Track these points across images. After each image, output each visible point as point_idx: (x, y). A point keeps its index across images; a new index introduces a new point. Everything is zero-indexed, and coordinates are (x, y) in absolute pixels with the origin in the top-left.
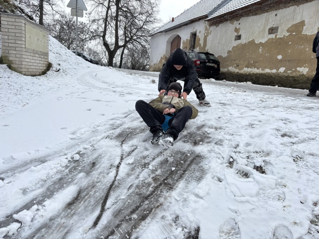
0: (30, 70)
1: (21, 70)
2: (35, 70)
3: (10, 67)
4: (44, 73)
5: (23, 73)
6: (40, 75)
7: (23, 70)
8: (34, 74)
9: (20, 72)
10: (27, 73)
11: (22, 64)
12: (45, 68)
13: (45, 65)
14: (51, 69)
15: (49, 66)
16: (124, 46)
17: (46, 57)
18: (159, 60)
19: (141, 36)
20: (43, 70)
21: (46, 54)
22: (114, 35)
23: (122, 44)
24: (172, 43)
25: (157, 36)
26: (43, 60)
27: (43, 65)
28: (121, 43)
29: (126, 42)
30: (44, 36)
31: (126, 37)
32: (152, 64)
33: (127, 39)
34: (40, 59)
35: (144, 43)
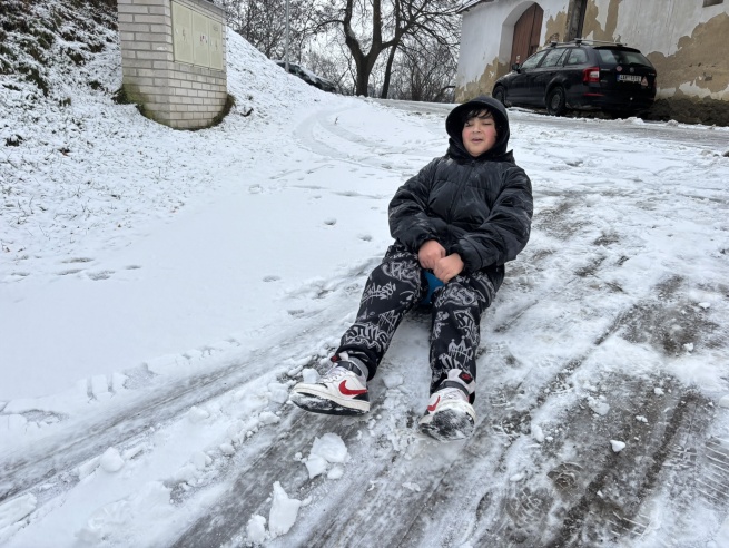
0: (187, 116)
1: (166, 117)
2: (197, 116)
3: (143, 111)
4: (217, 121)
5: (172, 123)
6: (208, 126)
7: (172, 116)
8: (195, 124)
9: (166, 123)
10: (181, 124)
11: (169, 103)
12: (219, 109)
13: (218, 102)
14: (233, 109)
15: (228, 103)
16: (395, 43)
17: (221, 82)
18: (482, 72)
19: (437, 14)
20: (216, 114)
21: (222, 75)
22: (371, 17)
23: (390, 39)
24: (516, 26)
25: (479, 10)
26: (214, 88)
27: (214, 102)
28: (387, 36)
29: (399, 32)
30: (215, 29)
31: (399, 20)
32: (463, 84)
33: (403, 25)
34: (208, 87)
35: (442, 32)
